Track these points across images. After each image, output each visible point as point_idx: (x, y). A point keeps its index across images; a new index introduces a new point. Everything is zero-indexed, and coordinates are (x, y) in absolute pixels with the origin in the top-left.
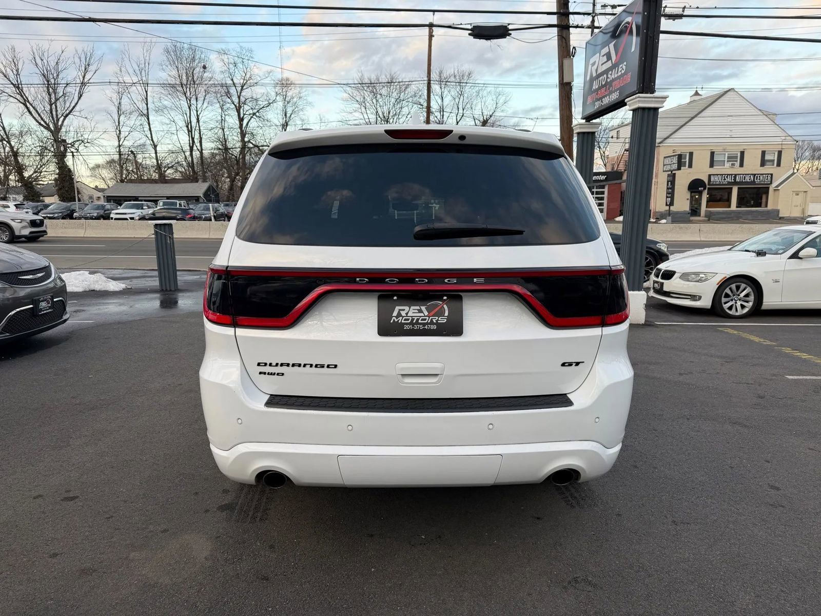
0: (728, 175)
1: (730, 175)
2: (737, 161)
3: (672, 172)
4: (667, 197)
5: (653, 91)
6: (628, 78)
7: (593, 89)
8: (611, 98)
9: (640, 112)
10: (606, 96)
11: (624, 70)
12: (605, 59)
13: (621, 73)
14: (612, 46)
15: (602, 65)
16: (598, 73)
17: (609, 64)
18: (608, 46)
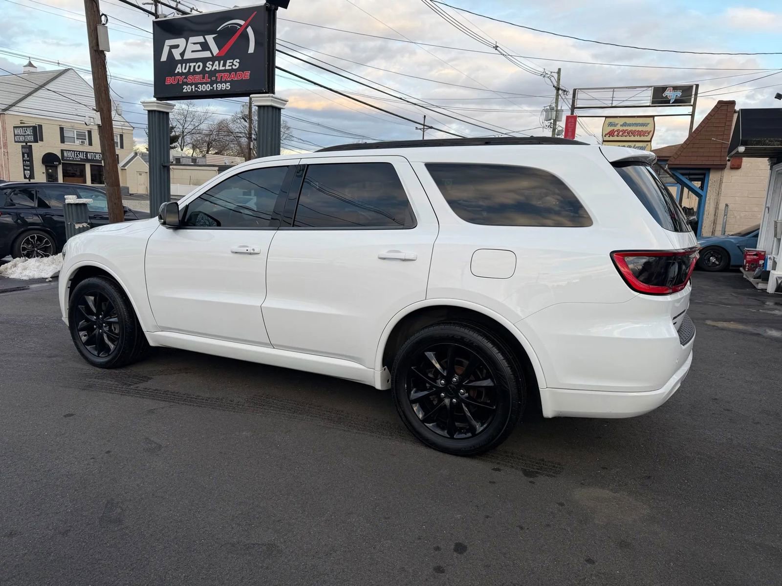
0: (79, 152)
1: (82, 152)
2: (85, 139)
3: (26, 144)
4: (25, 170)
5: (273, 92)
6: (247, 75)
7: (176, 72)
8: (217, 88)
9: (270, 109)
10: (206, 83)
11: (235, 66)
12: (199, 47)
13: (230, 68)
14: (210, 39)
15: (192, 51)
16: (185, 58)
17: (207, 54)
18: (202, 37)
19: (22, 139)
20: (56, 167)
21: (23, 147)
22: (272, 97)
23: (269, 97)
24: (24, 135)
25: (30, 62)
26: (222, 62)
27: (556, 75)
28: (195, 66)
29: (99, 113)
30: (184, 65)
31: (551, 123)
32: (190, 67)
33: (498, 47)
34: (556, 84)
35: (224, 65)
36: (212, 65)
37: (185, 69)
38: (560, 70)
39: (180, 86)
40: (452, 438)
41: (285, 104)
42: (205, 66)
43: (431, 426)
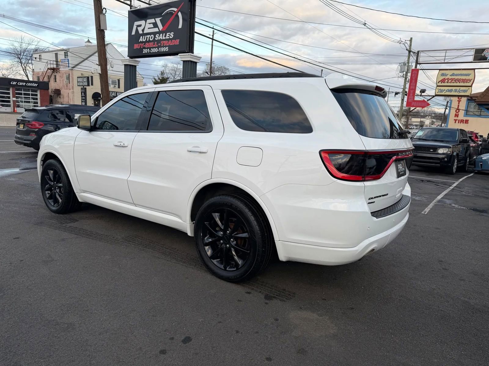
0: (113, 92)
1: (114, 92)
2: (116, 84)
3: (84, 87)
4: (82, 102)
5: (193, 53)
6: (177, 42)
7: (140, 41)
8: (161, 50)
9: (190, 63)
10: (155, 48)
11: (171, 36)
12: (152, 26)
13: (169, 38)
14: (158, 20)
15: (149, 28)
16: (144, 33)
17: (156, 30)
18: (154, 19)
19: (81, 84)
20: (99, 100)
21: (82, 89)
22: (191, 55)
23: (189, 55)
24: (83, 82)
25: (88, 40)
26: (164, 34)
27: (409, 42)
28: (149, 37)
29: (100, 67)
30: (144, 36)
31: (404, 74)
32: (147, 38)
33: (366, 24)
34: (408, 48)
35: (165, 36)
36: (159, 36)
37: (144, 39)
38: (411, 38)
39: (141, 50)
40: (225, 270)
41: (200, 60)
42: (155, 37)
43: (215, 261)
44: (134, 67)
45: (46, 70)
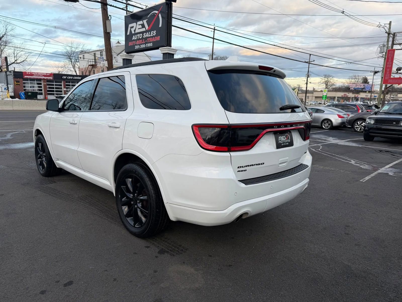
5: (171, 46)
6: (158, 38)
7: (133, 39)
8: (147, 45)
9: (168, 55)
10: (143, 44)
11: (154, 34)
12: (141, 26)
13: (152, 35)
14: (145, 22)
15: (139, 29)
16: (136, 32)
17: (144, 30)
18: (142, 21)
22: (168, 48)
23: (166, 48)
25: (118, 41)
26: (149, 32)
27: (388, 26)
28: (139, 36)
29: (107, 62)
30: (135, 35)
31: (383, 55)
32: (138, 36)
34: (387, 31)
35: (150, 34)
36: (146, 35)
37: (136, 38)
38: (391, 22)
39: (134, 46)
40: (134, 227)
41: (176, 52)
42: (143, 35)
43: (129, 219)
44: (130, 60)
45: (87, 67)
